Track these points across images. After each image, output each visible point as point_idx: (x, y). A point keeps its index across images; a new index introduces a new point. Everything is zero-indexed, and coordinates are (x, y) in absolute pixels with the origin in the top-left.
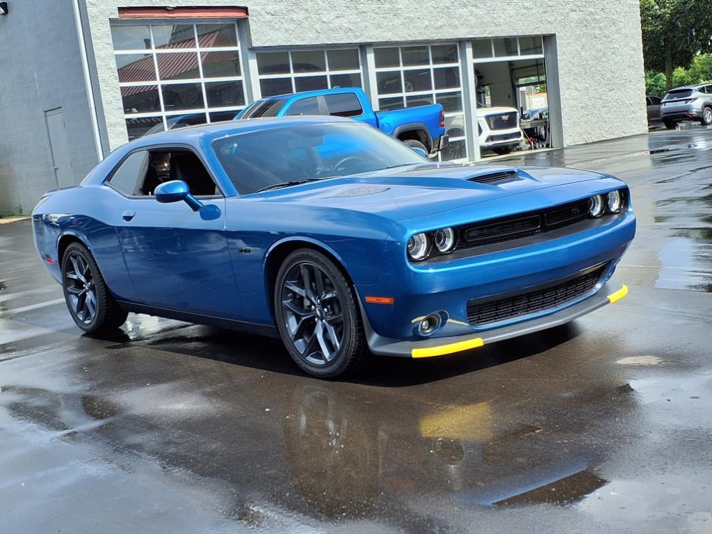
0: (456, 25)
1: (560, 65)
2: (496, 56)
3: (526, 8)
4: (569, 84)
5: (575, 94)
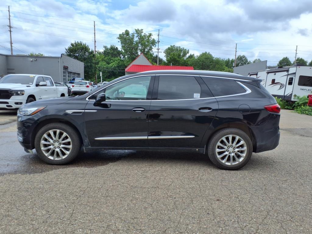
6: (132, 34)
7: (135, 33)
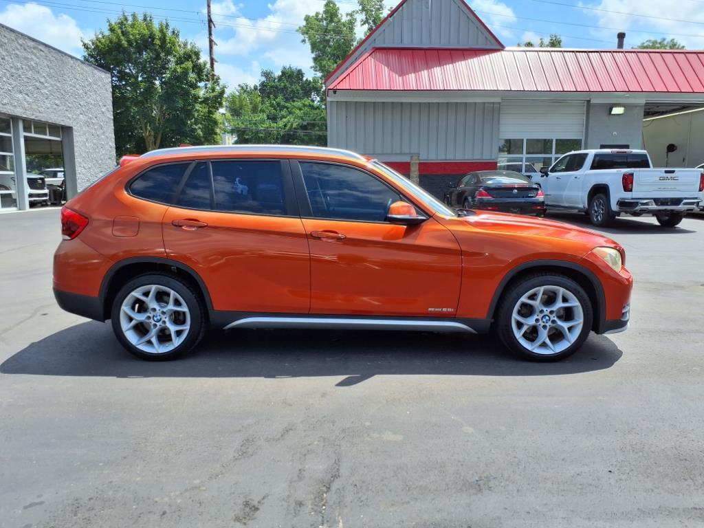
0: (15, 106)
1: (76, 149)
2: (36, 132)
3: (56, 105)
4: (80, 163)
5: (84, 170)
6: (347, 15)
7: (357, 12)
